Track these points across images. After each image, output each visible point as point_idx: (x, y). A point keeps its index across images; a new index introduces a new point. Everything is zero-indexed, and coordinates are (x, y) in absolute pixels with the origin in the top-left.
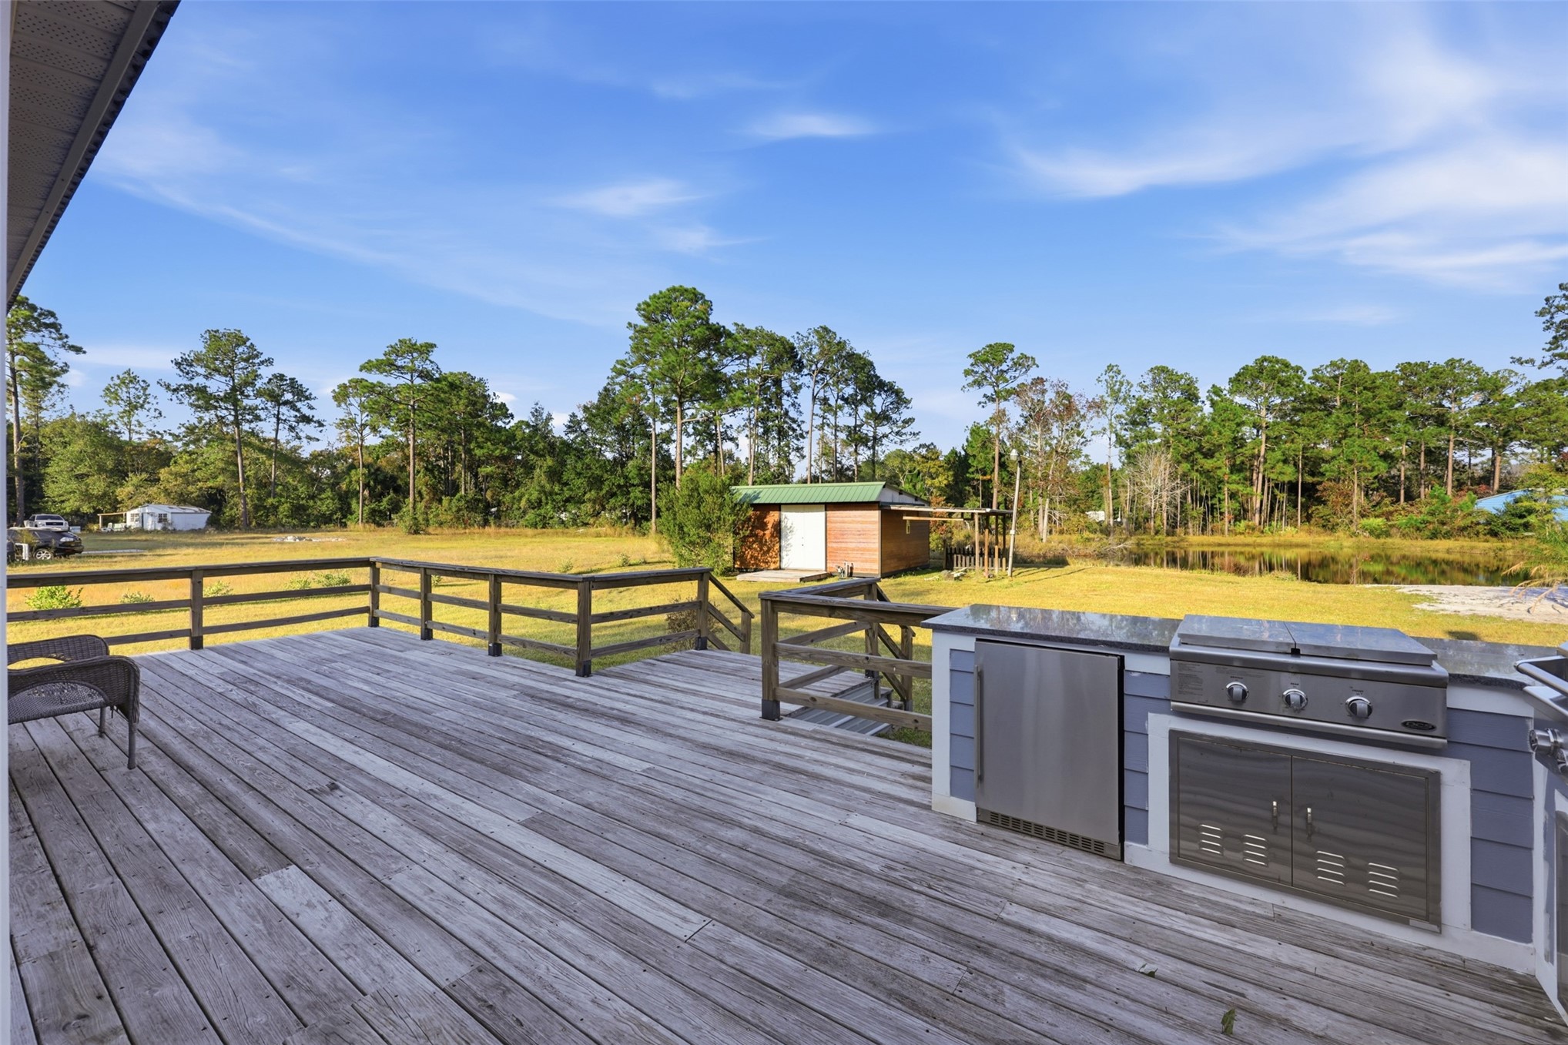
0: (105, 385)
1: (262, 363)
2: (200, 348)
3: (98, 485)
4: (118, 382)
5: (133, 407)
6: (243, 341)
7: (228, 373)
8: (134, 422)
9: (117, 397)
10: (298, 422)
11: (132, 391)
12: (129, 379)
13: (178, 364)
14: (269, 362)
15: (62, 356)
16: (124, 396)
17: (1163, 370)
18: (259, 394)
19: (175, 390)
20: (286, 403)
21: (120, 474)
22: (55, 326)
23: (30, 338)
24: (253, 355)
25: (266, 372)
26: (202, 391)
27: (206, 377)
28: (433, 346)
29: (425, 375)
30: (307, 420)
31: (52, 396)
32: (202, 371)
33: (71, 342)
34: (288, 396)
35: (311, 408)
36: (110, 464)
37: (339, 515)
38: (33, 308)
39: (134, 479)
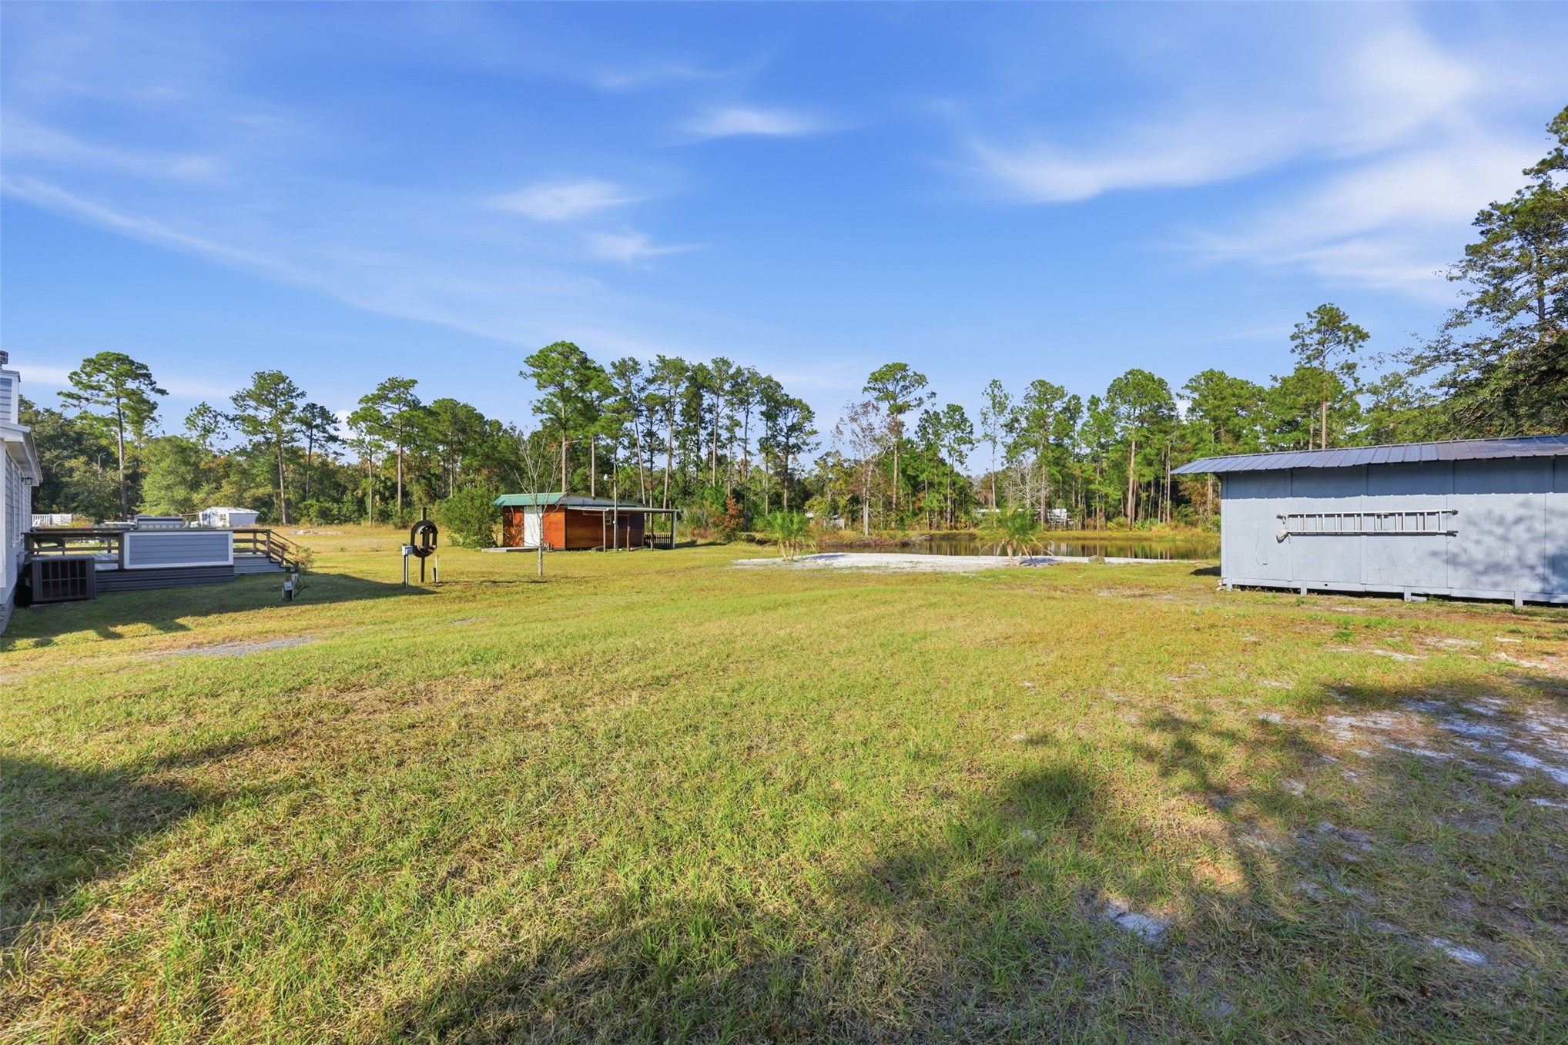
0: (187, 415)
1: (298, 395)
2: (250, 385)
3: (180, 493)
4: (195, 412)
5: (207, 431)
6: (283, 379)
7: (272, 404)
8: (208, 443)
9: (195, 425)
10: (326, 441)
11: (207, 419)
12: (204, 410)
13: (235, 400)
14: (303, 394)
15: (153, 397)
16: (200, 423)
17: (1042, 383)
18: (295, 420)
19: (233, 420)
20: (317, 426)
21: (195, 486)
22: (148, 376)
23: (131, 385)
24: (291, 390)
25: (300, 403)
26: (253, 420)
27: (256, 409)
28: (415, 382)
29: (407, 403)
30: (334, 439)
31: (149, 427)
32: (253, 403)
33: (158, 386)
34: (319, 421)
35: (336, 429)
36: (189, 477)
37: (357, 514)
38: (132, 363)
39: (206, 488)
